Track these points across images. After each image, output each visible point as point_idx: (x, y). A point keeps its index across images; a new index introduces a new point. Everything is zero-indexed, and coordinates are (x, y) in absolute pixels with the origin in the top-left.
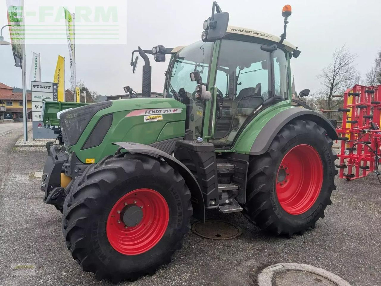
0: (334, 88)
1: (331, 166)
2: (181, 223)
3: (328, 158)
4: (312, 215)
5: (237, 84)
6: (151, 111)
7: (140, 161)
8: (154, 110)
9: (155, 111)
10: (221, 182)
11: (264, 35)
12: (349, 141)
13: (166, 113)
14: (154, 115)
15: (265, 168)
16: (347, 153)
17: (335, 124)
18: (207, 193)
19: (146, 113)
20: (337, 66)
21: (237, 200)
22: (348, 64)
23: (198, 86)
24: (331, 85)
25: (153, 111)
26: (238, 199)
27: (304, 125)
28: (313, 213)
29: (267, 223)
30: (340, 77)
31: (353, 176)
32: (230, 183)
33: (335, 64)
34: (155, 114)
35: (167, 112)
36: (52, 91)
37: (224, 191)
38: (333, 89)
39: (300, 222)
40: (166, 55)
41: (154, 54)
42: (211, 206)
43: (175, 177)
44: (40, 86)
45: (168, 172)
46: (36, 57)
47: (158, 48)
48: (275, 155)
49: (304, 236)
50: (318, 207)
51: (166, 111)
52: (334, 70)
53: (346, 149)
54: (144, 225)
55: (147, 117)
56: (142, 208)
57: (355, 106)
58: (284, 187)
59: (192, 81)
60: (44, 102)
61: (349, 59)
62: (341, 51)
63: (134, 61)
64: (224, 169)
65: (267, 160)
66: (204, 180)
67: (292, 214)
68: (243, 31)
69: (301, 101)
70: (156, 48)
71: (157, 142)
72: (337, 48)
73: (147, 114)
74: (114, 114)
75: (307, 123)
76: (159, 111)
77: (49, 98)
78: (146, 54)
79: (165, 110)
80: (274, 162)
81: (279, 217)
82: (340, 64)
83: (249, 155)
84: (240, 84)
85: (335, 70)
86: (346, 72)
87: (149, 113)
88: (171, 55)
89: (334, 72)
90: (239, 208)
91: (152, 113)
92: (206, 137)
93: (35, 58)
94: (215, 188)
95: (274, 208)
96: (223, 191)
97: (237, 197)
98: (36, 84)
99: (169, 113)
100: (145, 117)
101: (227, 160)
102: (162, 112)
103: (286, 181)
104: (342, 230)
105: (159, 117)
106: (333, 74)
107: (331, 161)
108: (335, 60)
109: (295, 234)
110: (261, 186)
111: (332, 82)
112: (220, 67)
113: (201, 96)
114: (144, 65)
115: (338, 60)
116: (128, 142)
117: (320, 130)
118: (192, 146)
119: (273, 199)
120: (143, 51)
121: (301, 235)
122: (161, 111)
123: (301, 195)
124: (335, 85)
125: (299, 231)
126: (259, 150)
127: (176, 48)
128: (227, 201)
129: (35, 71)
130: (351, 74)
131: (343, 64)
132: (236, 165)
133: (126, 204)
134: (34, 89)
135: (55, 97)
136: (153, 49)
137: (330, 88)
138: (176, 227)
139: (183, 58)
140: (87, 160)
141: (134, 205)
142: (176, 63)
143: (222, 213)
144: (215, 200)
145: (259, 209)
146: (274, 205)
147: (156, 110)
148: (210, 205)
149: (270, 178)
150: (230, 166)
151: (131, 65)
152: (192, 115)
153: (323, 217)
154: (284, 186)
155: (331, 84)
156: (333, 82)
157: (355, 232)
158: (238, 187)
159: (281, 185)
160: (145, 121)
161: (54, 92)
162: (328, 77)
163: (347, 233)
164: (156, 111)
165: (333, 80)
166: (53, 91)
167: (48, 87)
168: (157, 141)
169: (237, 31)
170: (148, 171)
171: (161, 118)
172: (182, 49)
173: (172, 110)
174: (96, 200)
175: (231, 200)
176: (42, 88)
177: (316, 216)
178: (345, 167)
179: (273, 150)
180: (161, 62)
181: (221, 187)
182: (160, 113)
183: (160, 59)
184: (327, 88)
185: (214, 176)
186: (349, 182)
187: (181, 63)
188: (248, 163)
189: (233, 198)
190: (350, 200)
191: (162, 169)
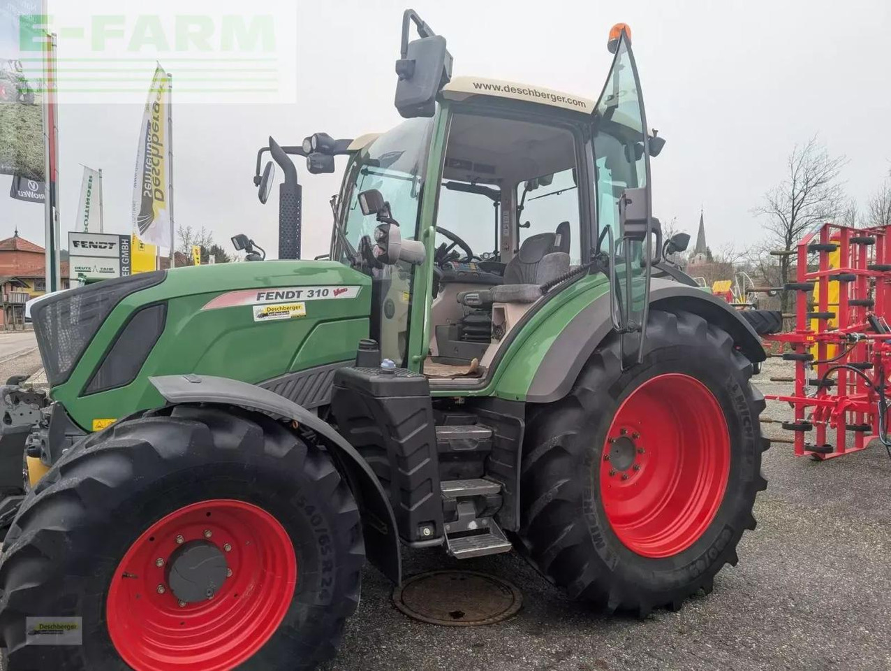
0: (795, 236)
1: (749, 429)
2: (330, 589)
3: (741, 408)
4: (702, 558)
5: (519, 226)
6: (274, 295)
7: (205, 426)
8: (280, 291)
9: (284, 292)
10: (456, 476)
11: (563, 98)
12: (815, 363)
13: (315, 297)
14: (282, 303)
15: (566, 436)
16: (811, 392)
17: (778, 321)
18: (410, 507)
19: (258, 299)
20: (799, 186)
21: (498, 521)
22: (825, 182)
23: (380, 227)
24: (786, 230)
25: (278, 294)
26: (501, 520)
27: (671, 326)
28: (708, 551)
29: (577, 581)
30: (808, 212)
31: (829, 449)
32: (481, 477)
33: (795, 181)
34: (285, 300)
35: (318, 296)
36: (118, 256)
37: (461, 499)
38: (793, 240)
39: (669, 577)
40: (336, 157)
41: (305, 155)
42: (424, 540)
43: (309, 467)
44: (91, 243)
45: (288, 454)
46: (91, 177)
47: (314, 140)
48: (593, 403)
49: (682, 614)
50: (719, 538)
51: (316, 295)
52: (793, 195)
53: (807, 382)
54: (236, 595)
55: (260, 307)
56: (228, 549)
57: (827, 277)
58: (633, 485)
59: (364, 213)
60: (82, 279)
61: (828, 169)
62: (808, 151)
63: (261, 174)
64: (466, 441)
65: (572, 415)
66: (403, 472)
67: (647, 556)
68: (507, 89)
69: (670, 265)
70: (310, 139)
71: (291, 373)
72: (797, 145)
73: (263, 300)
74: (170, 303)
75: (681, 319)
76: (296, 294)
77: (111, 271)
78: (288, 155)
79: (313, 291)
80: (593, 422)
81: (610, 567)
82: (808, 182)
83: (526, 403)
84: (527, 225)
85: (796, 195)
86: (820, 200)
87: (267, 299)
88: (347, 157)
89: (794, 199)
90: (502, 542)
91: (276, 298)
92: (415, 357)
93: (89, 179)
94: (432, 492)
95: (594, 543)
96: (457, 498)
97: (500, 514)
98: (81, 238)
99: (323, 298)
100: (255, 308)
101: (476, 416)
102: (304, 296)
103: (635, 470)
104: (784, 595)
105: (294, 308)
106: (792, 204)
107: (749, 416)
108: (794, 171)
109: (661, 608)
110: (558, 484)
111: (790, 223)
112: (477, 184)
113: (387, 253)
114: (283, 182)
115: (801, 173)
116: (185, 376)
117: (715, 335)
118: (367, 383)
119: (591, 518)
120: (282, 147)
121: (675, 612)
122: (301, 293)
123: (676, 506)
124: (797, 231)
125: (670, 601)
126: (548, 392)
127: (359, 139)
128: (473, 526)
129: (87, 209)
130: (835, 203)
131: (814, 180)
132: (495, 431)
133: (180, 541)
134: (74, 251)
135: (125, 269)
136: (303, 144)
137: (786, 237)
138: (318, 601)
139: (376, 163)
140: (96, 422)
141: (206, 542)
142: (361, 176)
143: (454, 557)
144: (432, 523)
145: (553, 545)
146: (596, 533)
147: (286, 290)
148: (420, 537)
149: (584, 461)
150: (481, 431)
151: (255, 184)
152: (390, 304)
153: (734, 561)
154: (630, 482)
155: (788, 228)
156: (792, 224)
157: (817, 602)
158: (499, 486)
159: (624, 479)
160: (257, 319)
161: (123, 256)
162: (779, 212)
163: (796, 605)
164: (288, 293)
165: (791, 219)
166: (121, 254)
167: (108, 246)
168: (291, 369)
169: (490, 89)
170: (227, 452)
171: (302, 311)
172: (372, 142)
173: (331, 289)
174: (68, 533)
175: (484, 522)
176: (95, 247)
177: (715, 561)
178: (807, 427)
179: (588, 390)
180: (323, 174)
181: (451, 489)
182: (298, 299)
183: (321, 167)
184: (777, 237)
185: (427, 460)
186: (820, 464)
187: (372, 175)
188: (523, 425)
189: (490, 516)
190: (815, 511)
191: (271, 447)
